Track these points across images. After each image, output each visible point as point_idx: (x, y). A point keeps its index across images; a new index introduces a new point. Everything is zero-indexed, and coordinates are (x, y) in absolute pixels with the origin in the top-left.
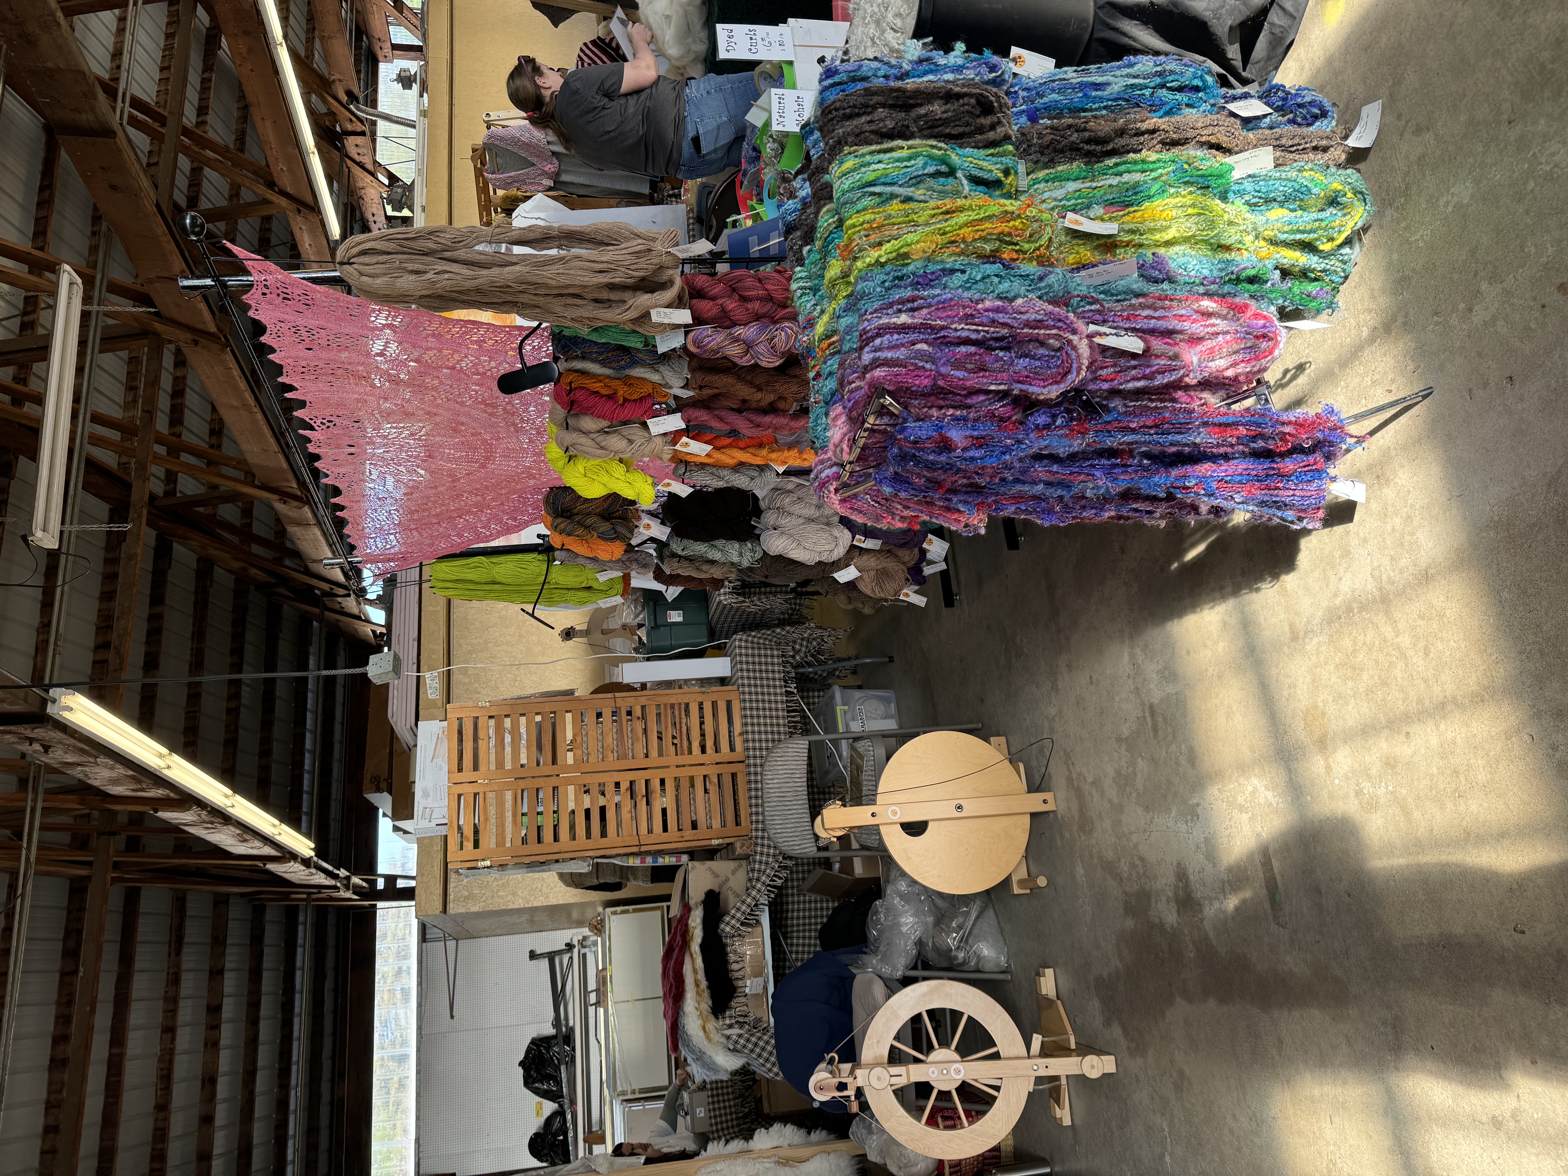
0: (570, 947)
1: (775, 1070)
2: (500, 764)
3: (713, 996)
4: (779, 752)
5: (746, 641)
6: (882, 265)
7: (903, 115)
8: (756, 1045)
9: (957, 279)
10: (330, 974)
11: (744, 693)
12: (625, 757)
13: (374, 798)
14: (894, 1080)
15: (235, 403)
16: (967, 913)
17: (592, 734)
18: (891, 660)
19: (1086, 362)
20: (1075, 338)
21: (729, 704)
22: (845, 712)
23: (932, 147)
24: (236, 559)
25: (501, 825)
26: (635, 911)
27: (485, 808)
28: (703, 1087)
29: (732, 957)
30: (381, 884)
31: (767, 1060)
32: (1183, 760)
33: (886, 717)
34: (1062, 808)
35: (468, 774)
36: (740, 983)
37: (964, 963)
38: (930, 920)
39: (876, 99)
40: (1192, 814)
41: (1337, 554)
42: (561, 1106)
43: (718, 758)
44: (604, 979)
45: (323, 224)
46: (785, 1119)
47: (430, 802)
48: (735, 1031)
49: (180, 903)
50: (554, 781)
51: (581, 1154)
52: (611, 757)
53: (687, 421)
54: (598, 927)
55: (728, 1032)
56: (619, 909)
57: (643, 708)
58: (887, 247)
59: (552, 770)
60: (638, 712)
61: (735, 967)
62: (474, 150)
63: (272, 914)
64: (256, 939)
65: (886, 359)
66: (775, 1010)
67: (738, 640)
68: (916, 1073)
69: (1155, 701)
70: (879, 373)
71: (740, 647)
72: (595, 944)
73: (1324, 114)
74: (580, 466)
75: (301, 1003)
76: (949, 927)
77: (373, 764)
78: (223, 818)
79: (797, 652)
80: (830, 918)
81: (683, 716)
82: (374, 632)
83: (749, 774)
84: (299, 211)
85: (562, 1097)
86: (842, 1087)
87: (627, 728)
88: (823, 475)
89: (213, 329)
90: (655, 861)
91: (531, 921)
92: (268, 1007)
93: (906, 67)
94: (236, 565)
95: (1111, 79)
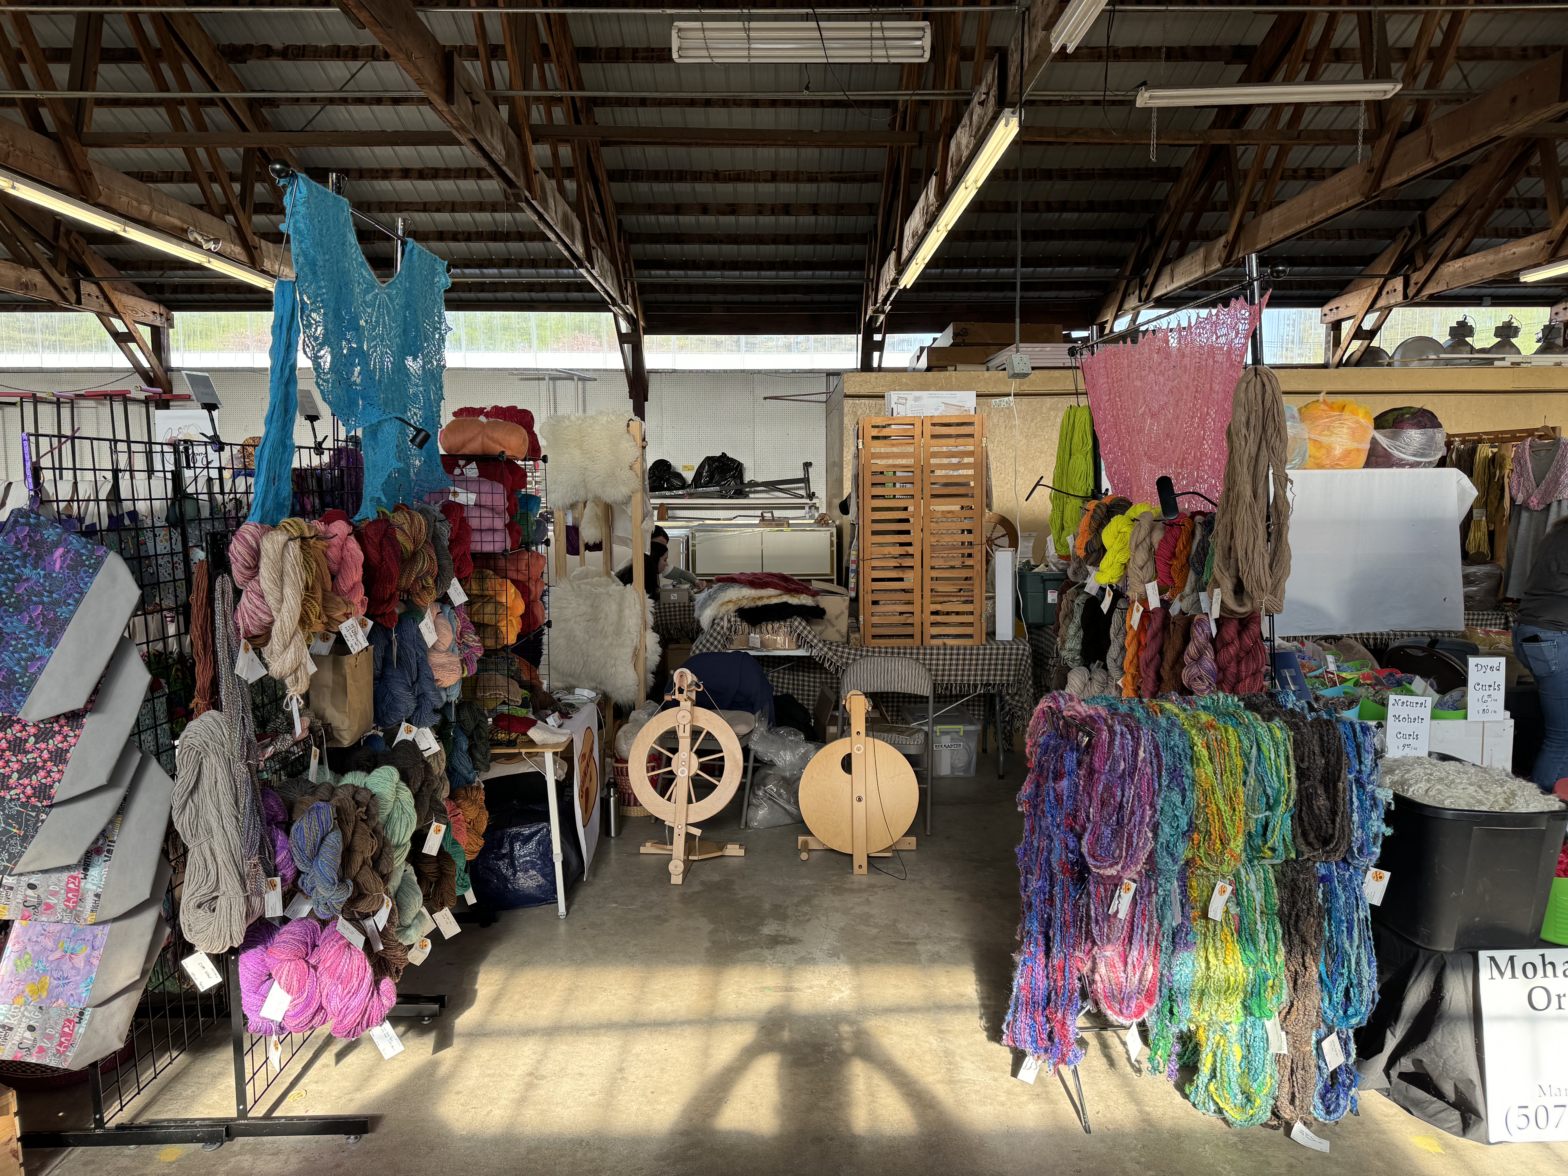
0: (811, 496)
1: (697, 652)
2: (935, 455)
3: (750, 609)
4: (923, 672)
5: (1023, 655)
6: (1192, 748)
7: (1319, 777)
8: (715, 639)
9: (1177, 798)
10: (808, 298)
11: (978, 649)
12: (933, 551)
13: (949, 331)
14: (682, 727)
15: (1316, 204)
16: (789, 802)
17: (953, 526)
18: (1001, 777)
19: (1101, 872)
20: (1119, 867)
21: (970, 636)
22: (958, 732)
23: (1289, 796)
24: (1177, 202)
25: (887, 456)
26: (832, 552)
27: (901, 444)
28: (691, 599)
29: (776, 625)
30: (877, 337)
31: (704, 646)
32: (871, 955)
33: (953, 767)
34: (855, 878)
35: (929, 430)
36: (758, 630)
37: (755, 795)
38: (788, 774)
39: (1333, 760)
40: (834, 954)
41: (991, 1064)
42: (689, 486)
43: (927, 625)
44: (782, 525)
45: (1537, 266)
46: (663, 657)
47: (910, 402)
48: (725, 624)
49: (873, 178)
50: (918, 496)
51: (653, 501)
52: (933, 540)
53: (1153, 612)
54: (822, 521)
55: (726, 619)
56: (835, 539)
57: (972, 567)
58: (1205, 752)
59: (927, 494)
60: (969, 562)
61: (770, 627)
62: (1554, 429)
63: (859, 250)
64: (840, 238)
65: (1114, 740)
66: (737, 653)
67: (1025, 648)
68: (684, 743)
69: (918, 947)
70: (1105, 735)
71: (1018, 649)
72: (811, 517)
73: (1328, 1113)
74: (1127, 529)
75: (786, 277)
76: (781, 787)
77: (977, 329)
78: (930, 224)
79: (1012, 698)
80: (802, 705)
81: (963, 599)
82: (1106, 322)
83: (912, 648)
84: (1550, 243)
85: (696, 487)
86: (681, 691)
87: (957, 553)
88: (1060, 699)
89: (1384, 185)
90: (853, 571)
91: (834, 464)
92: (786, 251)
93: (1369, 788)
94: (1172, 202)
95: (1356, 943)
